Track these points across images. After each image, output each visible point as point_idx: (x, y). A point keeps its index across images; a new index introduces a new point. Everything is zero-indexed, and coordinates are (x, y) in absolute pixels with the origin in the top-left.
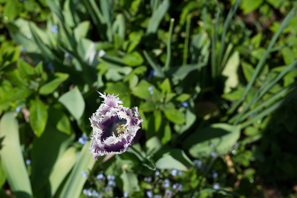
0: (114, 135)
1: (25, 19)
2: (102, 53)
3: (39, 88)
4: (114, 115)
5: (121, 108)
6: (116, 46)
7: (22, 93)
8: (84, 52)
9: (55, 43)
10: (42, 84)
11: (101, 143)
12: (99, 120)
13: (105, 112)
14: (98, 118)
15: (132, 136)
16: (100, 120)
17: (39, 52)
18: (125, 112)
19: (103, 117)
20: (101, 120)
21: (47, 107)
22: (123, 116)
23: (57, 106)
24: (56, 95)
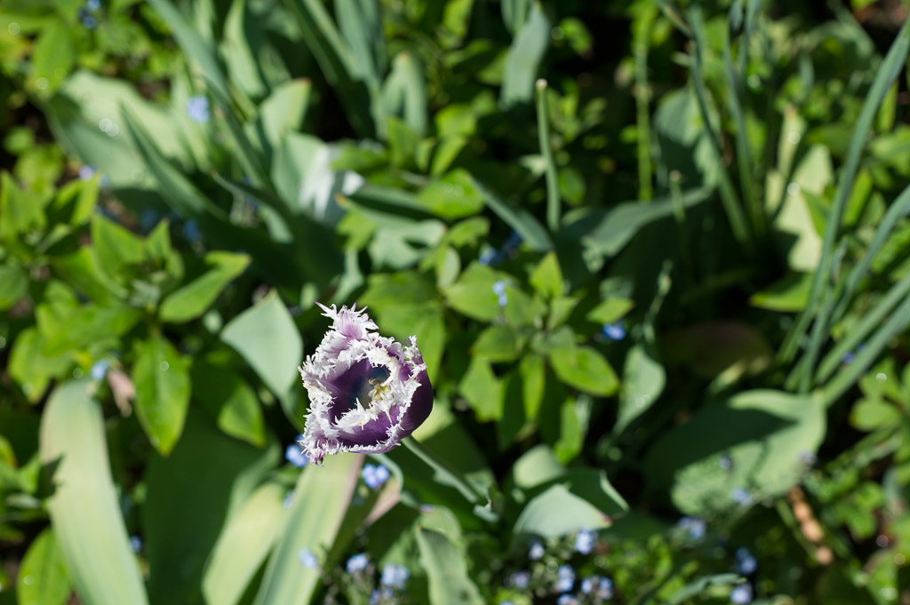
0: (359, 405)
1: (99, 74)
2: (353, 183)
3: (161, 301)
4: (359, 358)
5: (376, 341)
6: (397, 157)
7: (111, 319)
8: (296, 178)
9: (201, 152)
10: (168, 290)
11: (329, 425)
12: (322, 372)
13: (336, 352)
14: (320, 366)
15: (404, 406)
16: (324, 370)
17: (150, 182)
18: (383, 348)
19: (332, 364)
20: (328, 371)
21: (186, 361)
22: (381, 360)
23: (218, 358)
24: (213, 322)
